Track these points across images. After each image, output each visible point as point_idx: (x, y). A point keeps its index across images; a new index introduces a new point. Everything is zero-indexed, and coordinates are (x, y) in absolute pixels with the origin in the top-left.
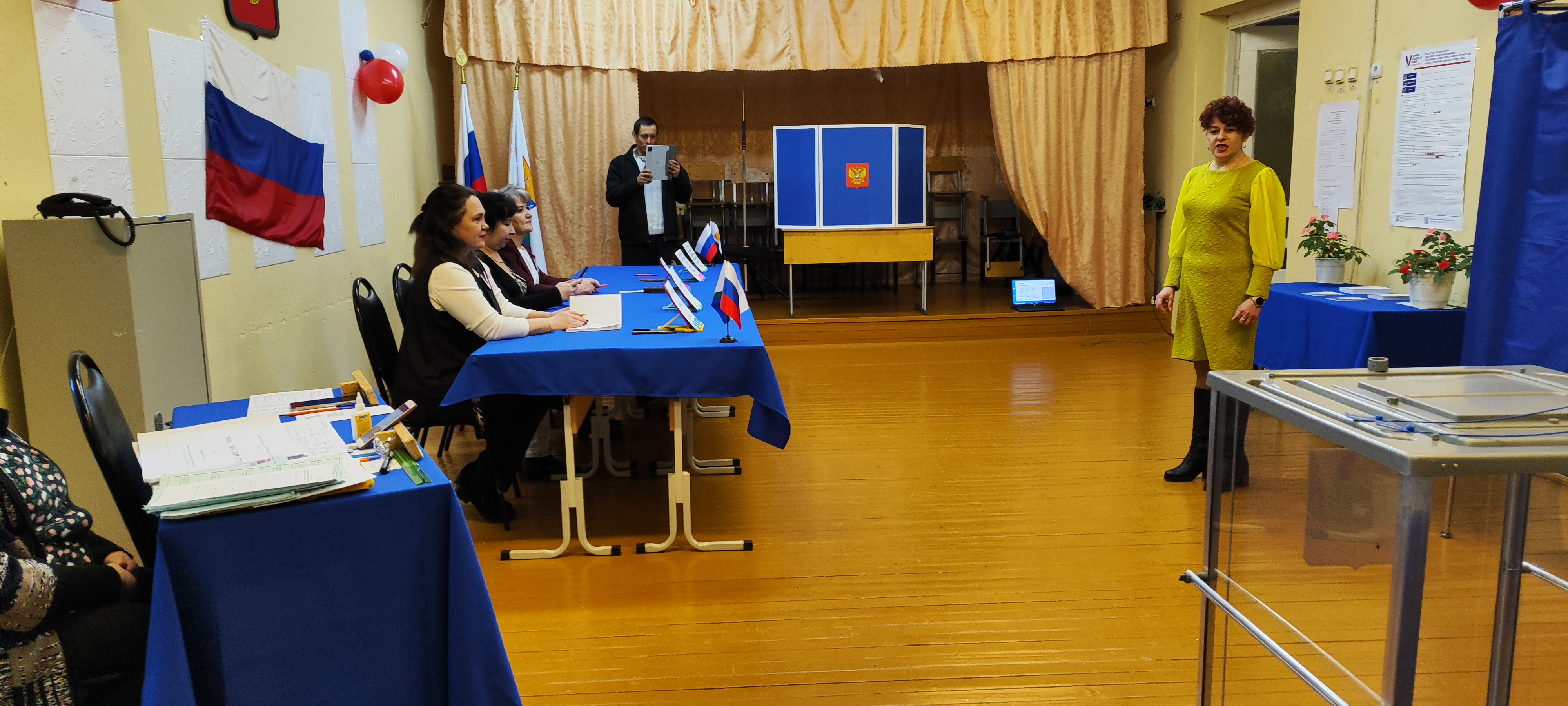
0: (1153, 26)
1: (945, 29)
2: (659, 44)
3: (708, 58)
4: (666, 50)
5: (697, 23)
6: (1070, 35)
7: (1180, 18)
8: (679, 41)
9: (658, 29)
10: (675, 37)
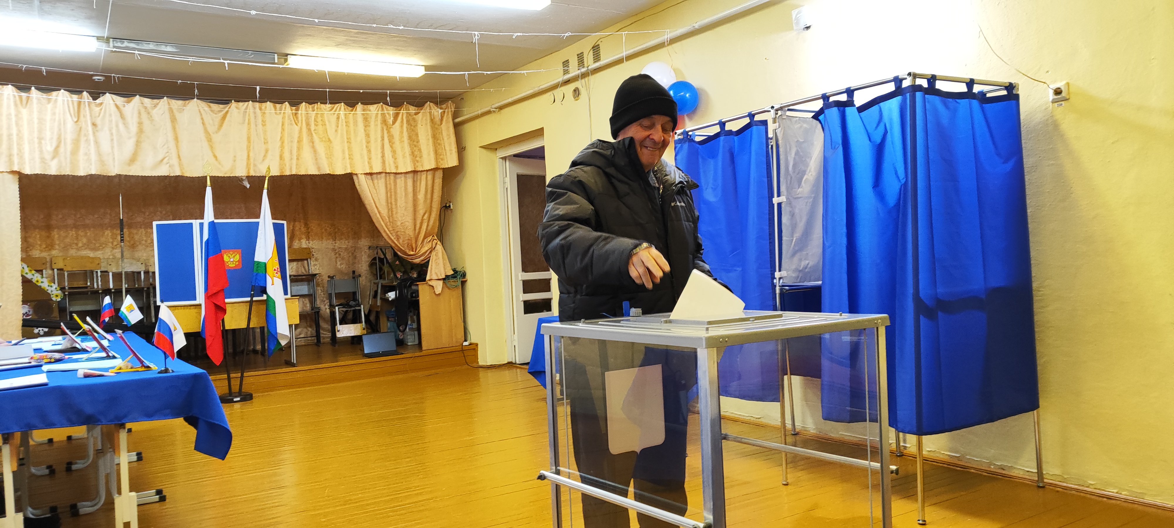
0: (448, 154)
1: (299, 149)
2: (41, 151)
3: (91, 164)
4: (48, 157)
5: (79, 135)
6: (393, 157)
7: (464, 150)
8: (62, 150)
9: (40, 139)
10: (58, 147)
